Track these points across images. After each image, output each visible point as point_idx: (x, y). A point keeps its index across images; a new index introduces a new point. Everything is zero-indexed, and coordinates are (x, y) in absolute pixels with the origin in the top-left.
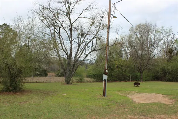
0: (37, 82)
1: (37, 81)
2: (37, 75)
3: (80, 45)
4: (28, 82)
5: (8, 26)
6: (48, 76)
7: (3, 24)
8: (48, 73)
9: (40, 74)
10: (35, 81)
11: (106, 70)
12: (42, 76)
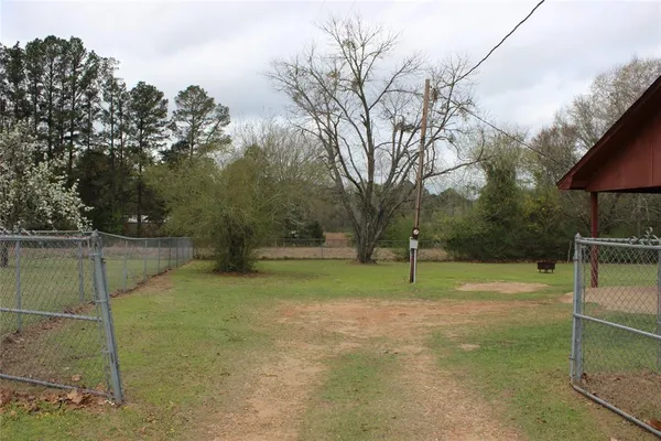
0: (286, 259)
1: (289, 256)
2: (289, 241)
3: (398, 159)
4: (264, 259)
5: (203, 94)
6: (325, 244)
7: (189, 89)
8: (328, 235)
9: (300, 237)
10: (282, 255)
11: (414, 229)
12: (306, 244)
